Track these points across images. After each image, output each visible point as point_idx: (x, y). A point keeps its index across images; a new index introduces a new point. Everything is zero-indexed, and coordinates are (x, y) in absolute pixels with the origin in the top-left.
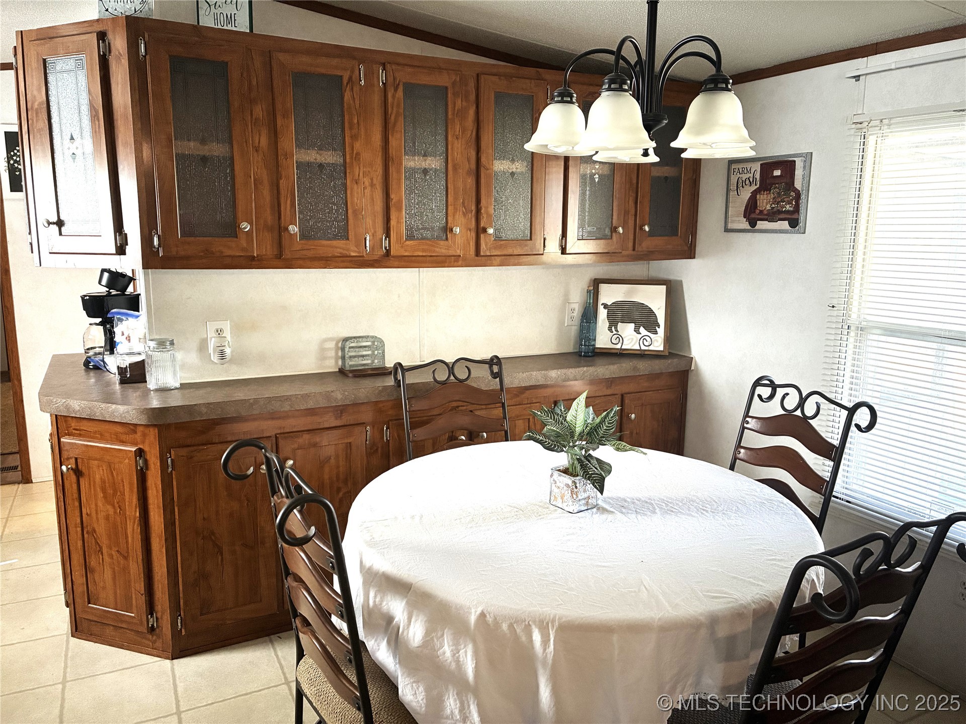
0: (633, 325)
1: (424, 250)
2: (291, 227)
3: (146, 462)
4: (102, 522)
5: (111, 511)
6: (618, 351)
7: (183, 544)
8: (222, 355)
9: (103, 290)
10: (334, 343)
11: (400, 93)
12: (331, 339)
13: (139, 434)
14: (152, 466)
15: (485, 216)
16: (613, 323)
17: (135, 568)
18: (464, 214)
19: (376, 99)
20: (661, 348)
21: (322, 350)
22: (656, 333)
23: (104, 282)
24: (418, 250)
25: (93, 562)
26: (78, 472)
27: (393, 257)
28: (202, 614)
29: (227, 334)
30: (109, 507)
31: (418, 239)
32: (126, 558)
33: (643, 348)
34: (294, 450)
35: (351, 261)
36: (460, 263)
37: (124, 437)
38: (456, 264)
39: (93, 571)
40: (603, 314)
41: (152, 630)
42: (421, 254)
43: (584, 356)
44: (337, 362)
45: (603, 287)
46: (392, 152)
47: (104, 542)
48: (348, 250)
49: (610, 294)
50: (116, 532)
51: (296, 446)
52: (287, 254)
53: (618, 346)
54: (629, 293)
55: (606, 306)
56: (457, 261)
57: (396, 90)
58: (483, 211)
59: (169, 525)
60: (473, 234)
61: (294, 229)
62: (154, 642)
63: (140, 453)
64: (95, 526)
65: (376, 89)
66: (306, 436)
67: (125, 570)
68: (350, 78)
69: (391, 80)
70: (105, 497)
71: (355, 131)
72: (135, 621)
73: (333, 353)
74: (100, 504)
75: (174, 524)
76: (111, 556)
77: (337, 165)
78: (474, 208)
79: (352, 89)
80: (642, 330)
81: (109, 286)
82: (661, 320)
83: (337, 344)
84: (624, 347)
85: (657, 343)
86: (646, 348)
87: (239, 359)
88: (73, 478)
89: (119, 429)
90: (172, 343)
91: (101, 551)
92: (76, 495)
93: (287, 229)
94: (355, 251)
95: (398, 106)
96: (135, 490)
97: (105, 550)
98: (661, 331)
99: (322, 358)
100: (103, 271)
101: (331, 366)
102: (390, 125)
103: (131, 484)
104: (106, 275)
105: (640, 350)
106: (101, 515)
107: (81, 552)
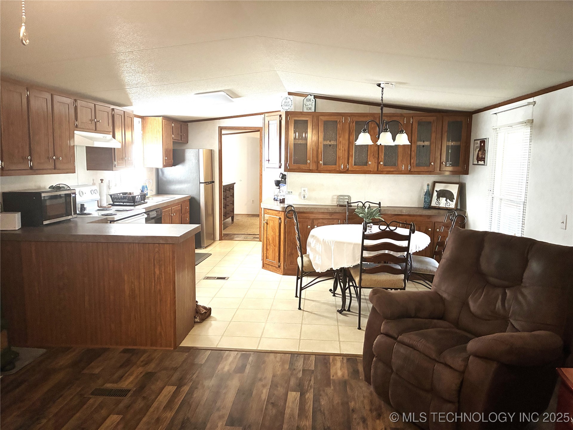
0: (445, 198)
1: (359, 169)
2: (320, 162)
3: (281, 221)
4: (271, 237)
5: (273, 234)
6: (438, 207)
7: (288, 244)
8: (304, 197)
9: (280, 179)
10: (337, 196)
11: (354, 124)
12: (336, 195)
13: (280, 214)
14: (282, 222)
15: (380, 158)
16: (438, 197)
17: (277, 249)
18: (374, 158)
19: (347, 126)
20: (454, 207)
21: (333, 198)
22: (453, 201)
23: (281, 177)
24: (357, 169)
25: (268, 248)
26: (267, 224)
27: (350, 170)
28: (290, 264)
29: (306, 191)
30: (273, 233)
31: (358, 165)
32: (275, 247)
33: (447, 207)
34: (318, 223)
35: (337, 172)
36: (372, 173)
37: (277, 215)
38: (370, 173)
39: (268, 250)
40: (435, 194)
41: (279, 266)
42: (358, 170)
43: (425, 208)
44: (337, 203)
45: (437, 184)
46: (351, 141)
47: (271, 242)
48: (336, 168)
49: (439, 187)
50: (274, 239)
51: (318, 222)
52: (319, 169)
53: (438, 206)
54: (446, 187)
55: (437, 191)
56: (371, 172)
57: (353, 123)
58: (380, 157)
59: (285, 238)
60: (377, 164)
61: (321, 162)
62: (279, 270)
63: (280, 219)
64: (269, 238)
65: (347, 124)
66: (321, 220)
67: (275, 249)
68: (339, 121)
69: (351, 120)
70: (272, 230)
71: (340, 135)
72: (276, 264)
73: (336, 200)
74: (271, 232)
75: (286, 238)
76: (272, 246)
77: (335, 145)
78: (377, 156)
79: (340, 124)
80: (448, 200)
81: (282, 178)
82: (455, 197)
83: (337, 197)
84: (440, 206)
85: (452, 205)
86: (448, 207)
87: (309, 199)
88: (266, 225)
89: (276, 212)
90: (292, 192)
91: (270, 244)
92: (266, 229)
93: (319, 162)
94: (338, 169)
95: (353, 127)
96: (278, 228)
97: (271, 244)
98: (455, 201)
99: (333, 201)
100: (281, 173)
101: (335, 203)
102: (351, 132)
103: (277, 227)
104: (281, 175)
105: (446, 207)
106: (271, 235)
107: (266, 245)
